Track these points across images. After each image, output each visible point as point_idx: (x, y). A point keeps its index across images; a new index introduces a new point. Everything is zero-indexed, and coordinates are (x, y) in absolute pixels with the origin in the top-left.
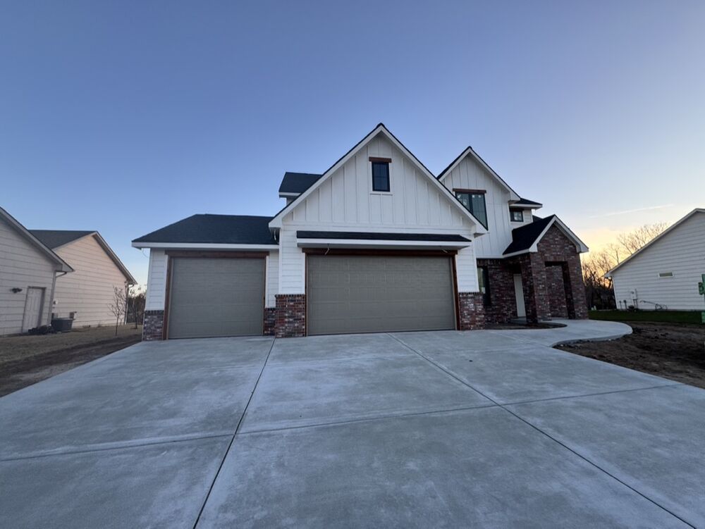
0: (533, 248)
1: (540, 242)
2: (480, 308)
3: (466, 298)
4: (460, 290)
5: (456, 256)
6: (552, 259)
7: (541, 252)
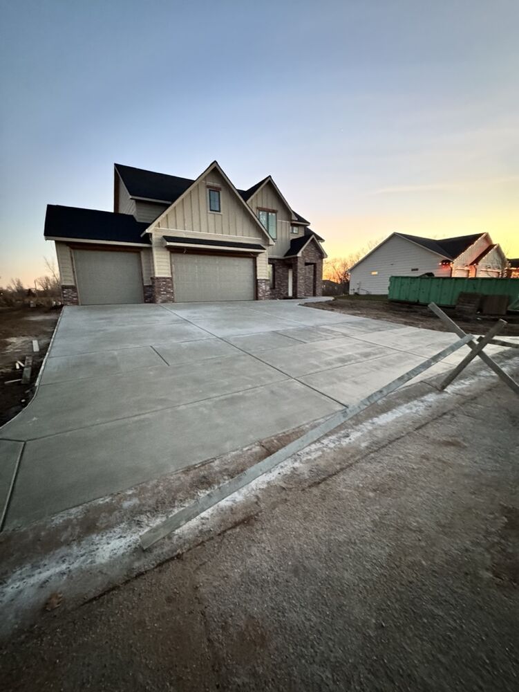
0: (299, 255)
1: (304, 250)
2: (268, 288)
3: (261, 283)
4: (258, 278)
5: (257, 258)
6: (308, 261)
7: (303, 256)
